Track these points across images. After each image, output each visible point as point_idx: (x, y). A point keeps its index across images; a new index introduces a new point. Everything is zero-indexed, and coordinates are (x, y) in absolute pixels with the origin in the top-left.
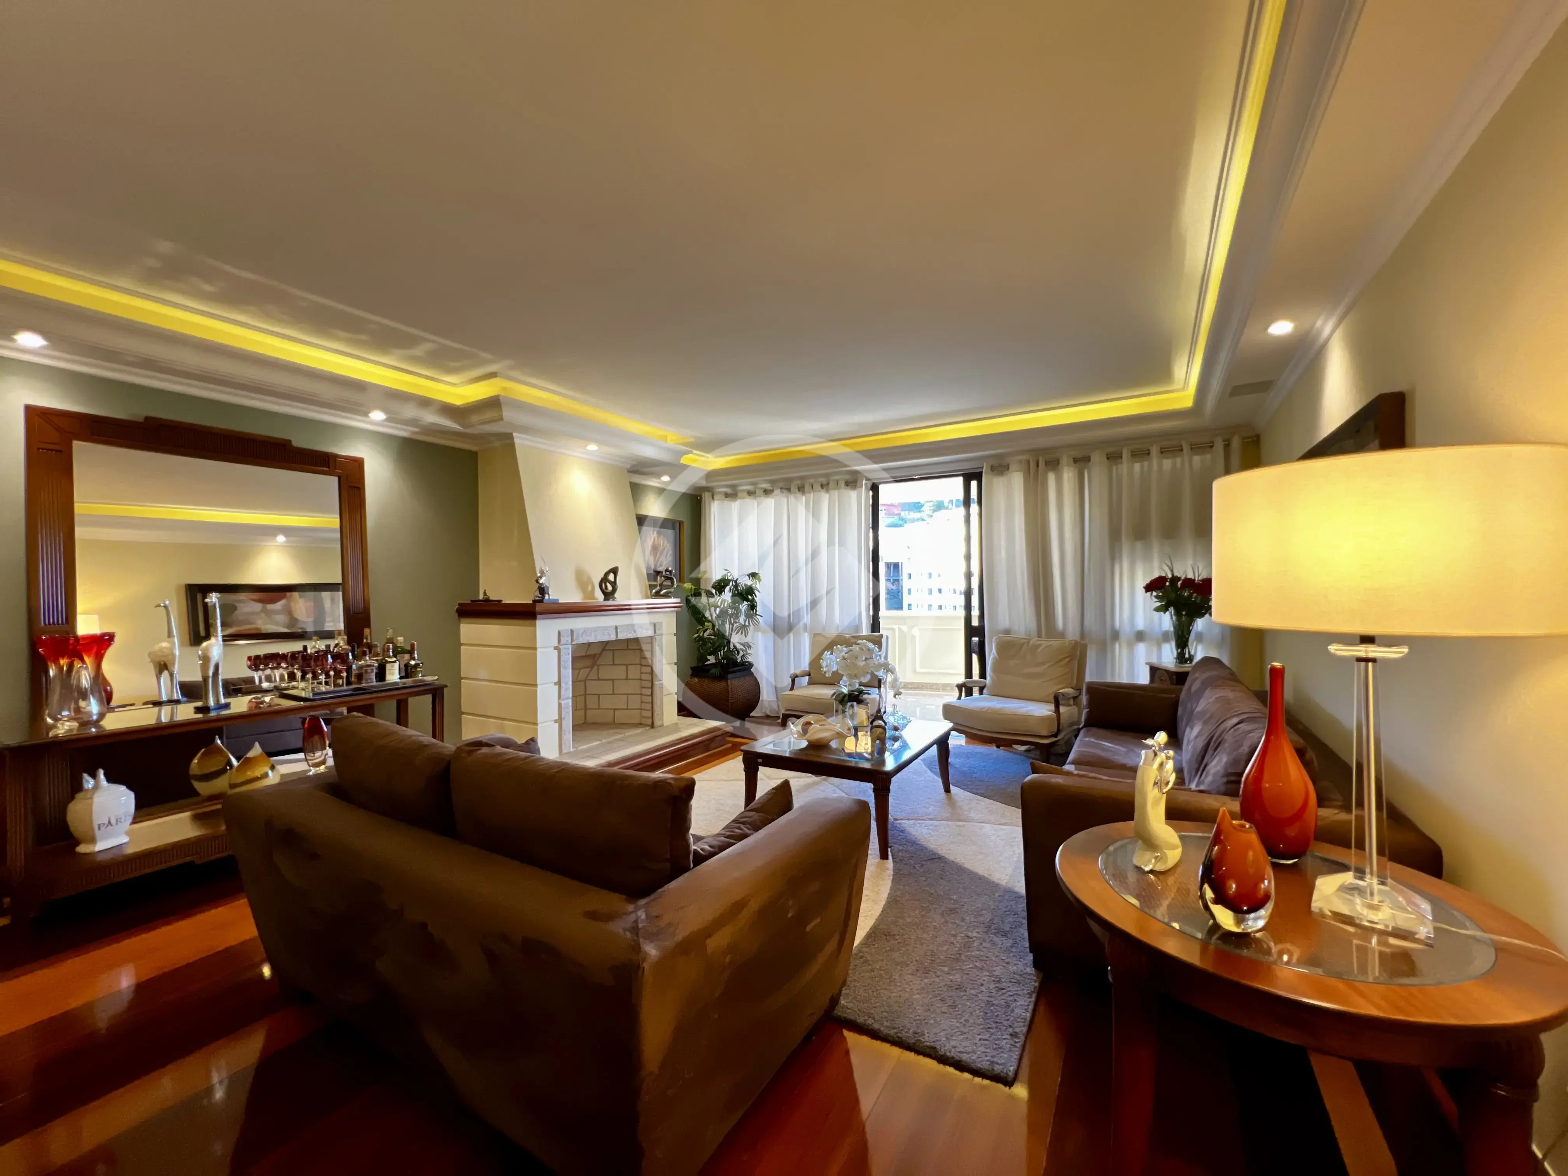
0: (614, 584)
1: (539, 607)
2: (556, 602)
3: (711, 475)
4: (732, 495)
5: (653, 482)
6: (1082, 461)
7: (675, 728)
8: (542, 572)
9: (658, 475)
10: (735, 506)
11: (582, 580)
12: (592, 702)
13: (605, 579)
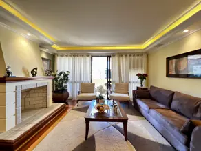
0: (36, 72)
1: (7, 79)
2: (15, 77)
3: (58, 51)
4: (62, 56)
5: (44, 50)
6: (126, 56)
7: (52, 107)
8: (8, 67)
9: (46, 48)
10: (63, 58)
11: (25, 71)
12: (27, 104)
13: (33, 71)
